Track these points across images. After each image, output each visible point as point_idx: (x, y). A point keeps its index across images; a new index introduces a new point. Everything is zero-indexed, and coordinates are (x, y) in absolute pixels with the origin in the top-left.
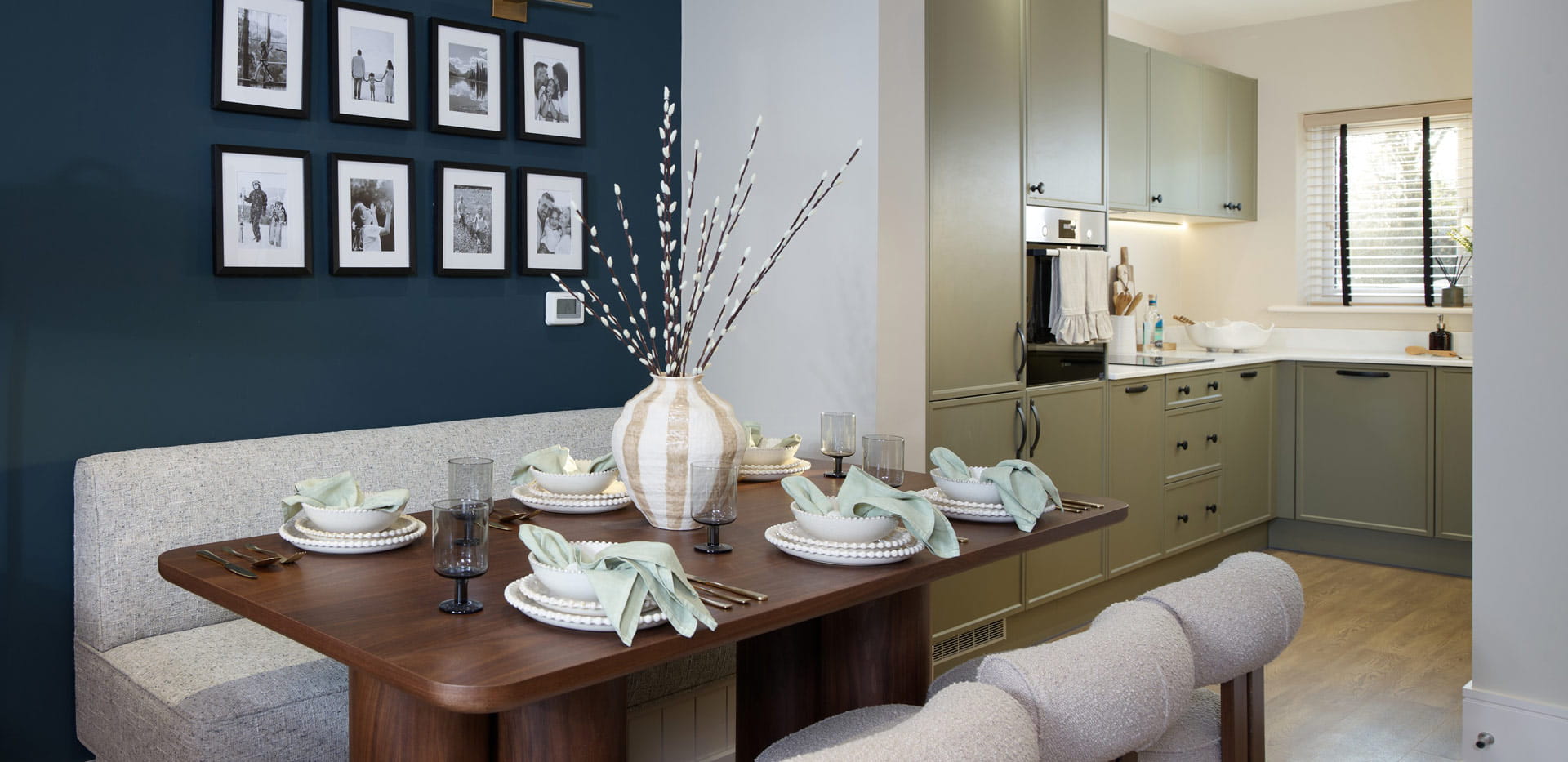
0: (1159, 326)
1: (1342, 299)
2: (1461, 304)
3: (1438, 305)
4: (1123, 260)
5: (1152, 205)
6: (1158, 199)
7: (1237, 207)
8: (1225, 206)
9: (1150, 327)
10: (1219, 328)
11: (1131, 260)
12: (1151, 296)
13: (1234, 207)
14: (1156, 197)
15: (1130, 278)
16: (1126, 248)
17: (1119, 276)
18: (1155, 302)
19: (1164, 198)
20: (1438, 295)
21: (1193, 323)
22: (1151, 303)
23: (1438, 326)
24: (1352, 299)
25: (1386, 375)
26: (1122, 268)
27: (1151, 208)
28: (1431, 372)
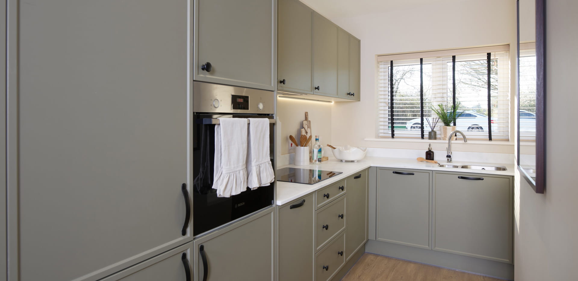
0: (320, 151)
1: (391, 134)
2: (435, 138)
3: (426, 139)
4: (306, 119)
5: (314, 91)
6: (317, 88)
7: (353, 95)
8: (348, 94)
9: (316, 151)
10: (345, 151)
11: (310, 118)
12: (316, 136)
13: (352, 95)
14: (317, 87)
15: (309, 127)
16: (307, 112)
17: (304, 126)
18: (318, 139)
19: (320, 88)
20: (426, 134)
21: (335, 148)
22: (316, 140)
23: (429, 148)
24: (395, 135)
25: (413, 174)
26: (305, 122)
27: (314, 93)
28: (431, 173)
